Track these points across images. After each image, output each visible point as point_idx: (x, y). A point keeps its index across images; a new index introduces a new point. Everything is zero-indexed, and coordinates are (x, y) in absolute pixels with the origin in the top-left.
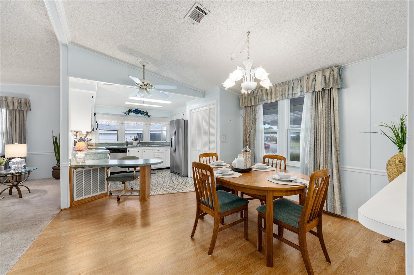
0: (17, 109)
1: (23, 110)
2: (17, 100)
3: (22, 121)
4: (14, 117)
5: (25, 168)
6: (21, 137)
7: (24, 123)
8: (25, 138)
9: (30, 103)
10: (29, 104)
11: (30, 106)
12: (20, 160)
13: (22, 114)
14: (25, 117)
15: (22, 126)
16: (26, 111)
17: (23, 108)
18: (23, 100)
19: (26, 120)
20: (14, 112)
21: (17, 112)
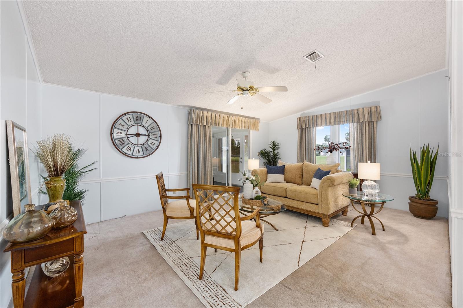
0: (368, 120)
1: (373, 120)
2: (367, 111)
3: (372, 135)
4: (365, 130)
5: (379, 196)
6: (371, 153)
7: (374, 136)
8: (376, 154)
9: (380, 110)
10: (379, 112)
11: (380, 115)
12: (373, 183)
13: (372, 126)
14: (375, 129)
15: (372, 140)
16: (377, 121)
17: (373, 119)
18: (373, 109)
19: (376, 133)
20: (365, 123)
21: (368, 124)
